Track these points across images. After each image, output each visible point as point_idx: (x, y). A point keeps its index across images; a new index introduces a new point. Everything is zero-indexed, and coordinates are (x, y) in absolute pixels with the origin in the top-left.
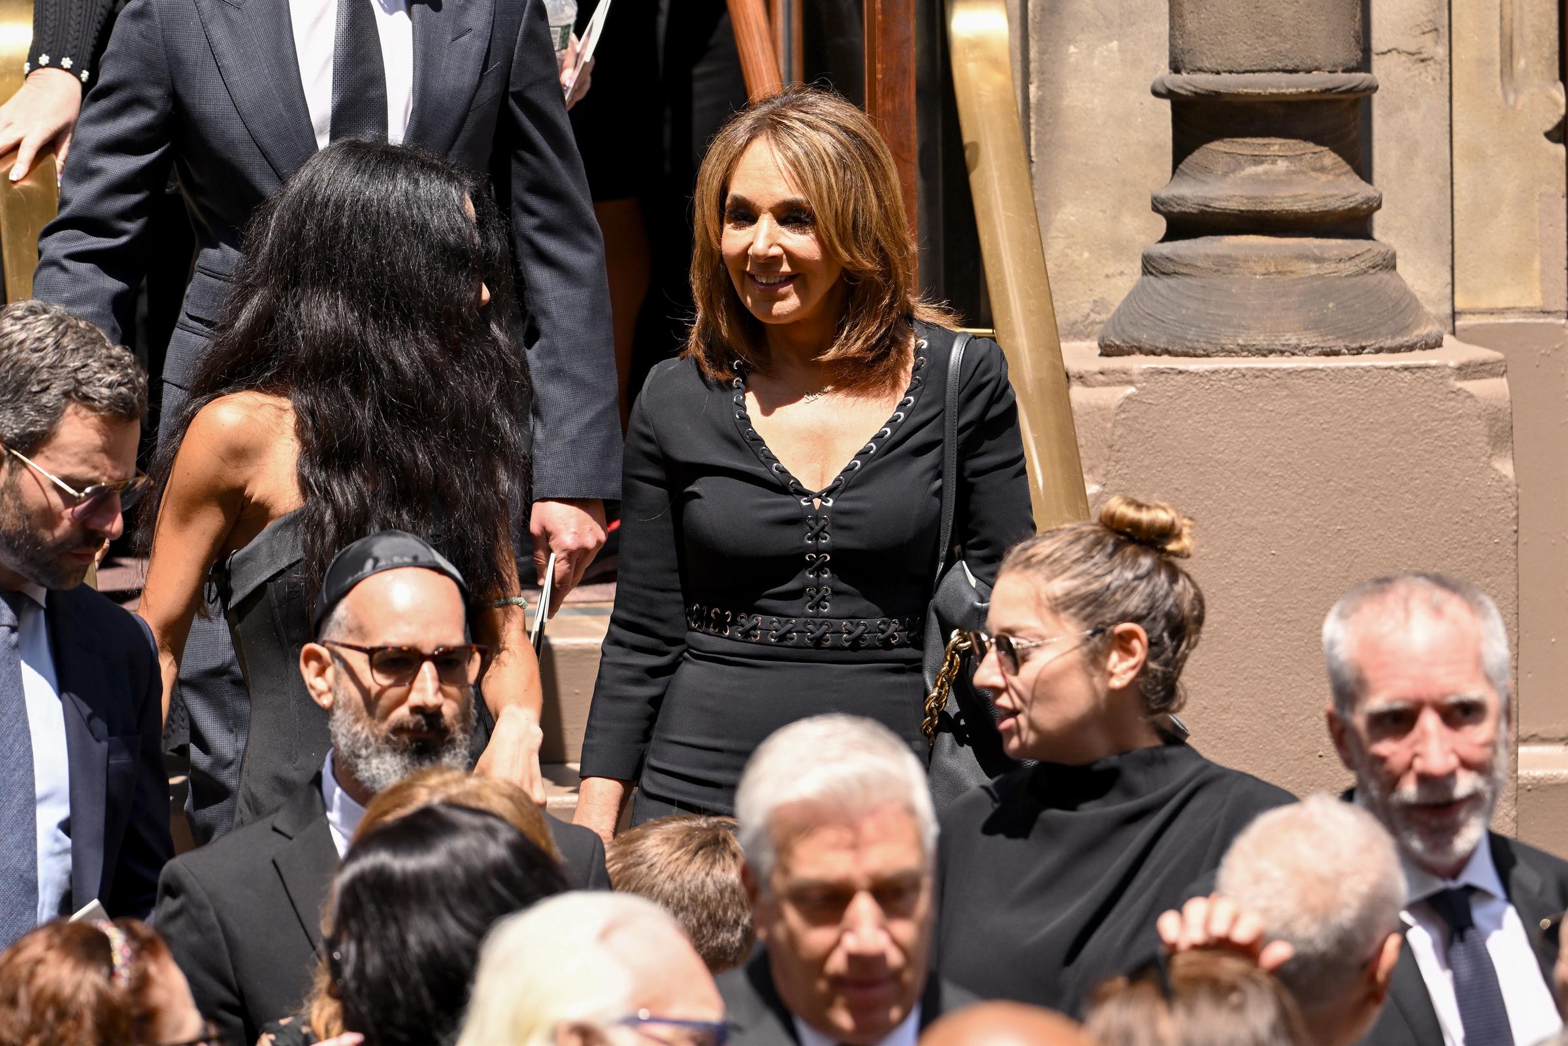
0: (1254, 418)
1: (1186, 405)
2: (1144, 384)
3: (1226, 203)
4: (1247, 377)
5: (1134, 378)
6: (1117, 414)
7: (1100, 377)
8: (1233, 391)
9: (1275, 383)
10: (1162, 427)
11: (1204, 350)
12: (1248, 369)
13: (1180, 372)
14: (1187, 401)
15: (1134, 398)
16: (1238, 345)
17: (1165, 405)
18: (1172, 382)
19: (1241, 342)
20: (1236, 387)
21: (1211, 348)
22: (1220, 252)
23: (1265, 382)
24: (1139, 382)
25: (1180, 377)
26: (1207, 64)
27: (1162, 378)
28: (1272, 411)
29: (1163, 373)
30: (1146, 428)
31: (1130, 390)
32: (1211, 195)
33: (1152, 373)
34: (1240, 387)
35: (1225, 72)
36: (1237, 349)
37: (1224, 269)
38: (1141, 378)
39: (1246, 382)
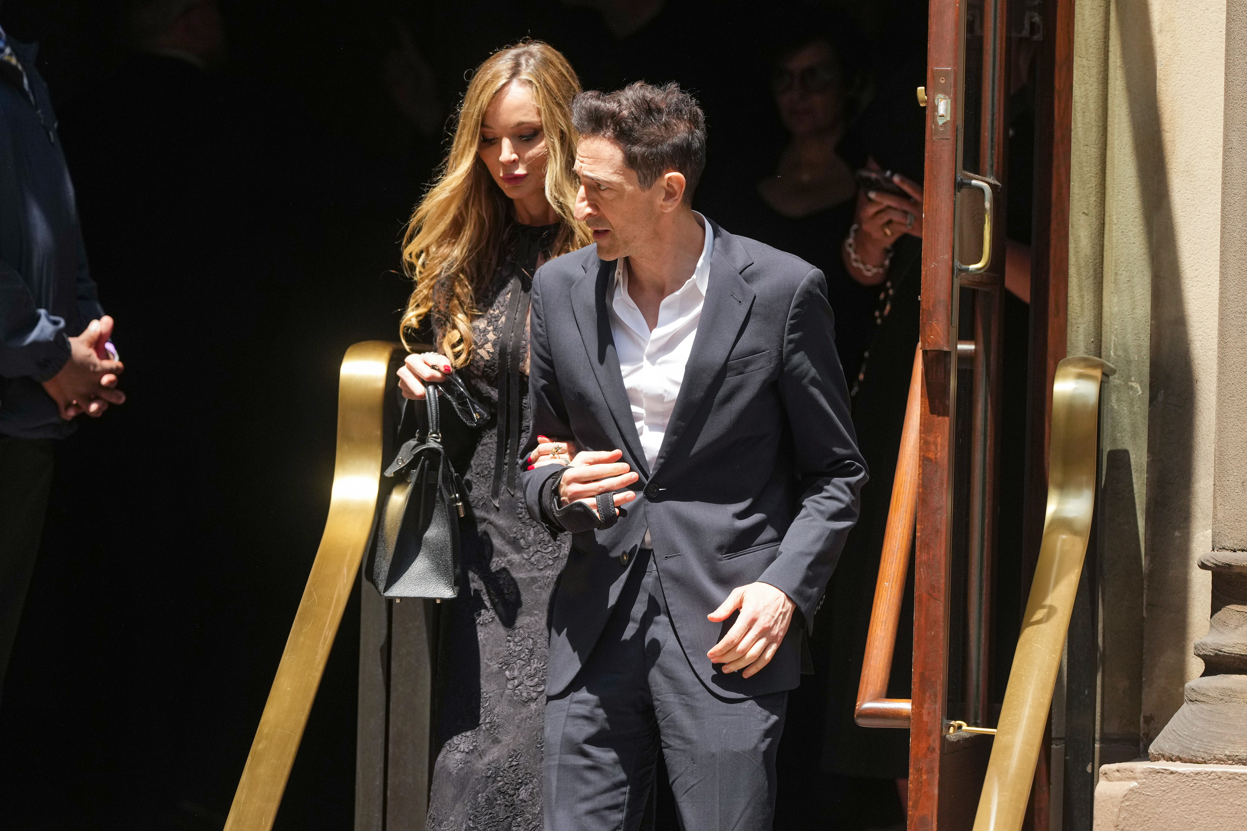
0: (1226, 810)
1: (1175, 798)
2: (1144, 780)
3: (1231, 649)
4: (1222, 778)
5: (1137, 775)
6: (1122, 802)
7: (1117, 774)
8: (1211, 789)
9: (1242, 784)
10: (1156, 813)
11: (1203, 758)
12: (1222, 772)
13: (1172, 773)
14: (1176, 794)
15: (1136, 790)
16: (1225, 755)
17: (1159, 797)
18: (1165, 780)
19: (1227, 753)
20: (1213, 785)
21: (1207, 757)
22: (1225, 685)
23: (1235, 783)
24: (1140, 779)
25: (1172, 776)
26: (1228, 544)
27: (1158, 776)
28: (1240, 805)
29: (1158, 772)
30: (1144, 814)
31: (1134, 784)
32: (1222, 643)
33: (1151, 772)
34: (1216, 786)
35: (1239, 550)
36: (1224, 758)
37: (1226, 698)
38: (1142, 775)
39: (1221, 782)
